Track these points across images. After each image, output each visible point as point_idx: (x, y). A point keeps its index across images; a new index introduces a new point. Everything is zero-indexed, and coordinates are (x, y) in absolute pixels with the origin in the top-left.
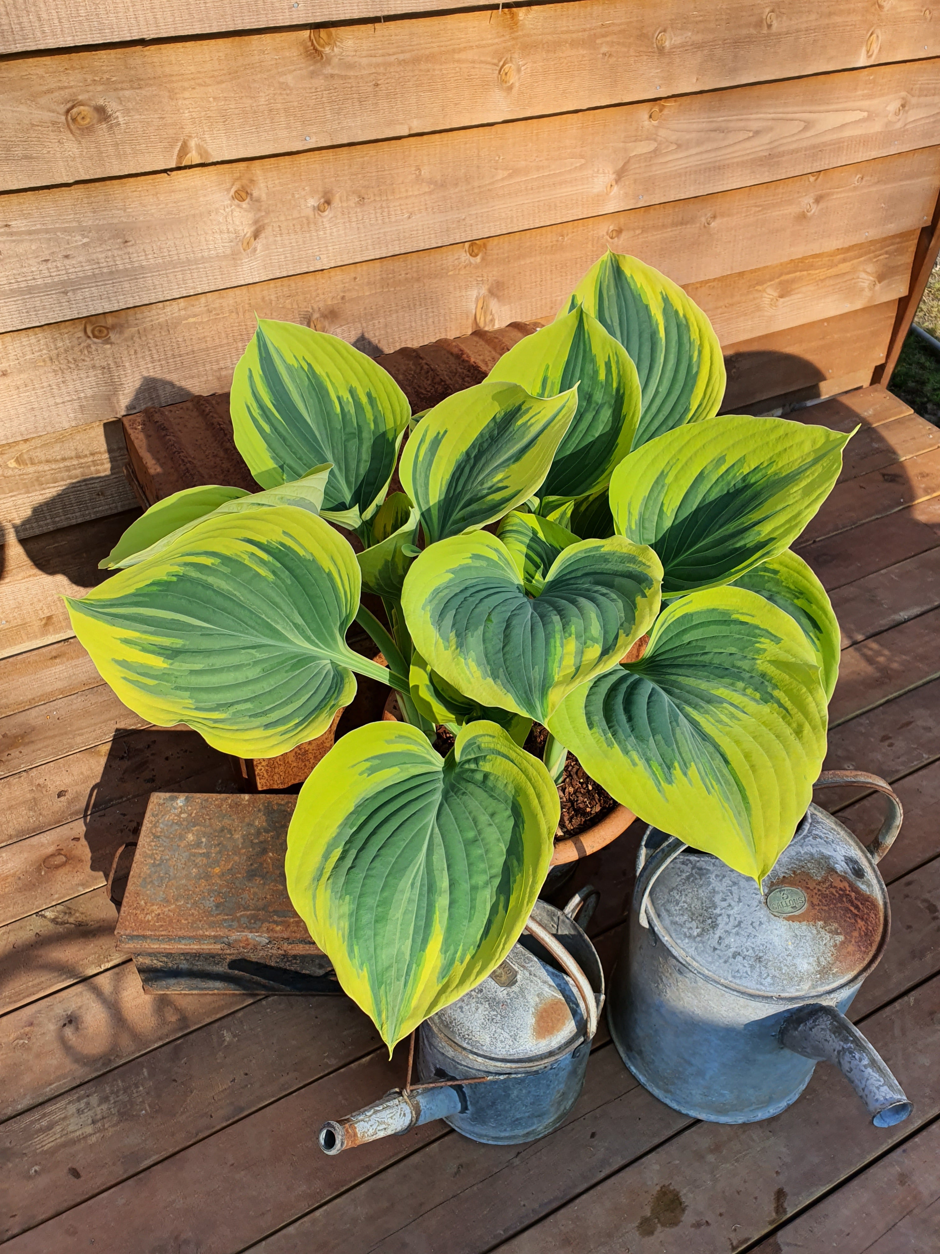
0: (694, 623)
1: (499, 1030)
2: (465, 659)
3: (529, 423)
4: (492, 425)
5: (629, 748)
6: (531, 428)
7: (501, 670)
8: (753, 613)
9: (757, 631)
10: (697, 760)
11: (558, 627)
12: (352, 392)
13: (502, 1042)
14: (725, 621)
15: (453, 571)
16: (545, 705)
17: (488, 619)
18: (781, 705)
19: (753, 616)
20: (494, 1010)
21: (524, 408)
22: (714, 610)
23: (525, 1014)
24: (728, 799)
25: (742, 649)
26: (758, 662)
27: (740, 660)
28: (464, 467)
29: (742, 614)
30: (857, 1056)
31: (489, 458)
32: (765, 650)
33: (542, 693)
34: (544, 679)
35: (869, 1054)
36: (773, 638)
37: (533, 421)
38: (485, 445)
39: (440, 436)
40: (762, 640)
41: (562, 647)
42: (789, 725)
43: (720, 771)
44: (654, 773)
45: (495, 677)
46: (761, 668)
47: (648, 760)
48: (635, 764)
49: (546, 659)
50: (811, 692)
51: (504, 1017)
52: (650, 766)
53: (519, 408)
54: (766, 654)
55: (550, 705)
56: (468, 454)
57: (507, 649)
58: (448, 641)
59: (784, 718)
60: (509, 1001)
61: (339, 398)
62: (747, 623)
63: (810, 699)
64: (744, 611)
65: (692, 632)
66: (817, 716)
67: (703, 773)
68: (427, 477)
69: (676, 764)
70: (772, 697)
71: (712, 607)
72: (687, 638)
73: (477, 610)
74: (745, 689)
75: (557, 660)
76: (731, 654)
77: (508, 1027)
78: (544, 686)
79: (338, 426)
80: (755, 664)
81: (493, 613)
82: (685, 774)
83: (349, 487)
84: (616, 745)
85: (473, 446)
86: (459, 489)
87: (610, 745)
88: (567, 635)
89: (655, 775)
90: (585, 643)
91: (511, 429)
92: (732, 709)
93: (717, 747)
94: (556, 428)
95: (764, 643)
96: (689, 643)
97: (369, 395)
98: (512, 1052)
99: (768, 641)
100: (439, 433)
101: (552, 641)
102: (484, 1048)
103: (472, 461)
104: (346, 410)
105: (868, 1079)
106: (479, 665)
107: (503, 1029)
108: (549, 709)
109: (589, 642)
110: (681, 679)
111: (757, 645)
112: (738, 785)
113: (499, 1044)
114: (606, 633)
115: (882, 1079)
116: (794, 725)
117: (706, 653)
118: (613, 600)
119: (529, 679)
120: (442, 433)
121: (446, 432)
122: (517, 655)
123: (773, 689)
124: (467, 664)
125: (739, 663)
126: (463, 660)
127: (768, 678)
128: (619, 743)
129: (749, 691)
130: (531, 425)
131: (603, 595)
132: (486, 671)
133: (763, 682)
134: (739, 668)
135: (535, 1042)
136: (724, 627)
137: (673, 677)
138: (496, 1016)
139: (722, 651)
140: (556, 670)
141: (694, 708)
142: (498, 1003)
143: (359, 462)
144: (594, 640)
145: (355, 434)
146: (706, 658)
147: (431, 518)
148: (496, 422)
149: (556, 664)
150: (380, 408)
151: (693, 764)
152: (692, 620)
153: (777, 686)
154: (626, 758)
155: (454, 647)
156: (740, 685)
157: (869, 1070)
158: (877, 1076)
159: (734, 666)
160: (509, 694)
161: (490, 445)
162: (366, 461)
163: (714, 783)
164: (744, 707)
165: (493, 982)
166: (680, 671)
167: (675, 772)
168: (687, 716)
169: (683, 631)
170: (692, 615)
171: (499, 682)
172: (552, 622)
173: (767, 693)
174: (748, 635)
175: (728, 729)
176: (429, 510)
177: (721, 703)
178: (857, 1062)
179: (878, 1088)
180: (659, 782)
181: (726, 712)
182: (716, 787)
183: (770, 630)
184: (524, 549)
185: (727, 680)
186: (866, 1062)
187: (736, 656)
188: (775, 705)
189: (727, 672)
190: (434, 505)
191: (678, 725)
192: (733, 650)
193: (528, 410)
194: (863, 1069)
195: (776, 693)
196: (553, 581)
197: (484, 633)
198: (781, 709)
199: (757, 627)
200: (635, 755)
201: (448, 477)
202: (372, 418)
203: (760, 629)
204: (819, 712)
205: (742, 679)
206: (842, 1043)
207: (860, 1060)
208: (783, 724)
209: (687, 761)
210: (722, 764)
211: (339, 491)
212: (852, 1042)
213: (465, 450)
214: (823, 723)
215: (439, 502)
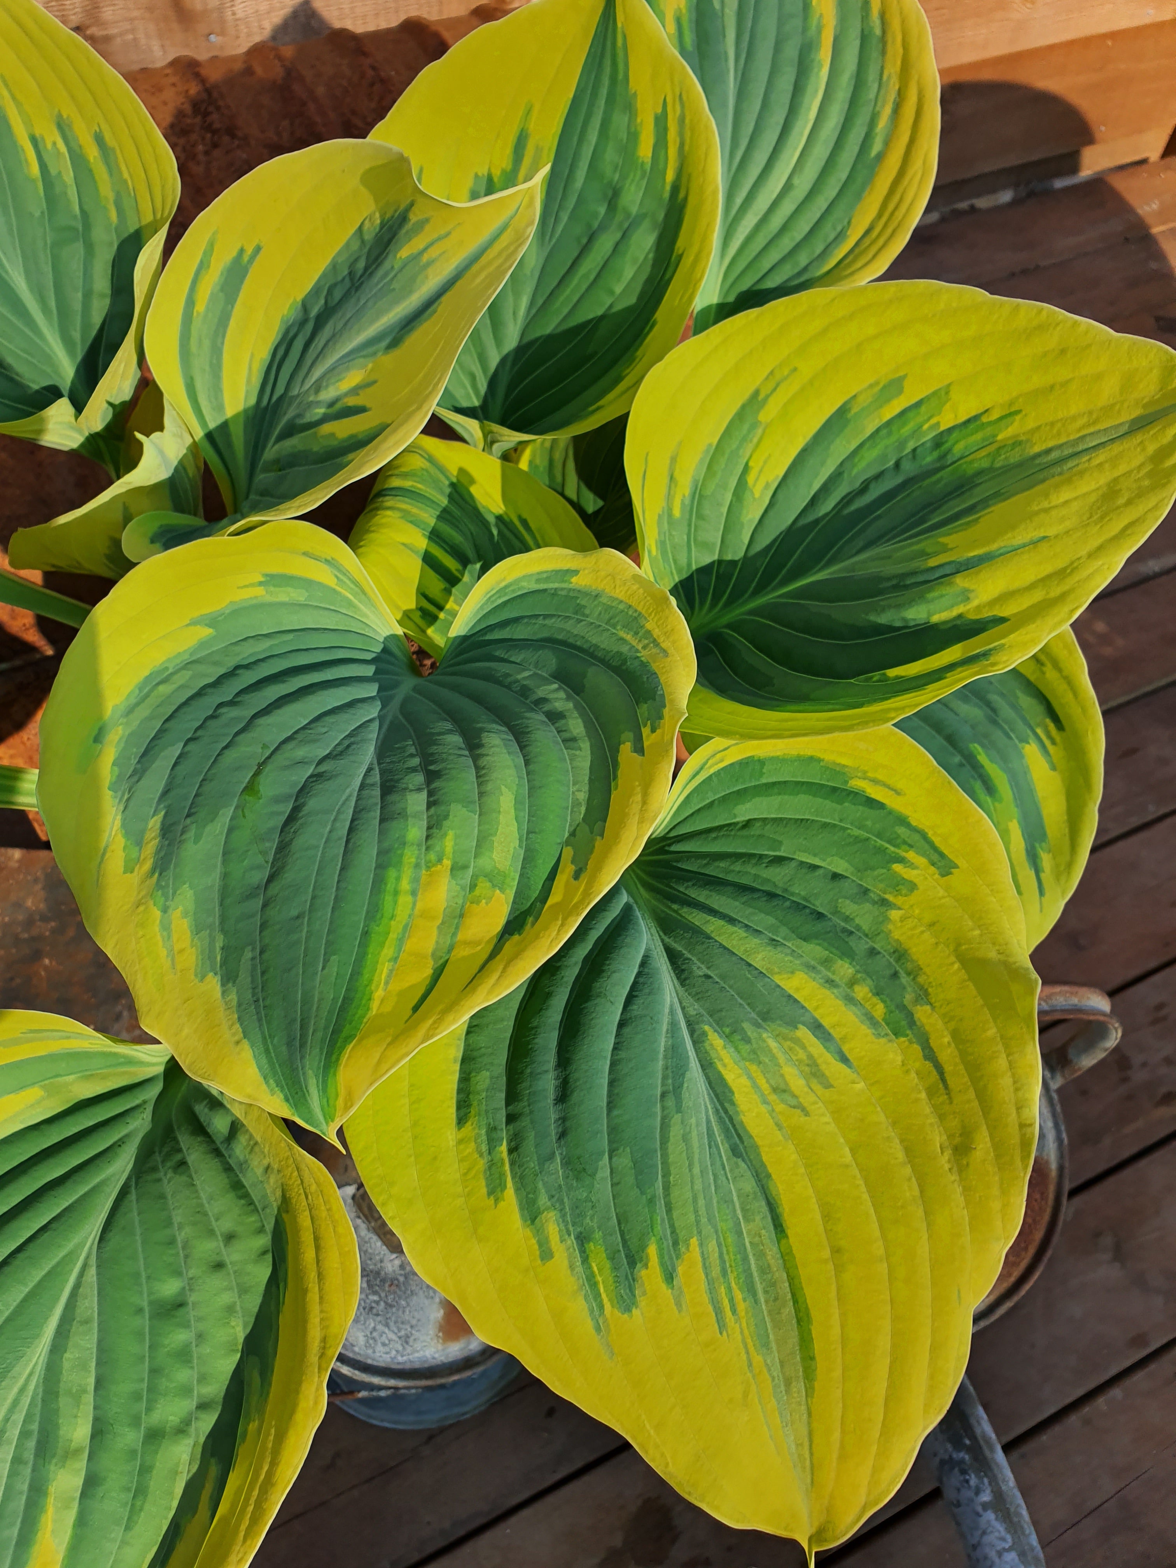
0: (764, 781)
1: (380, 1327)
2: (165, 910)
3: (425, 258)
4: (356, 246)
5: (543, 1200)
6: (430, 271)
7: (248, 954)
8: (899, 786)
9: (901, 831)
10: (708, 1229)
11: (415, 831)
12: (63, 127)
13: (384, 1344)
14: (834, 789)
15: (212, 621)
16: (331, 1090)
17: (250, 788)
18: (930, 1055)
19: (898, 793)
20: (375, 1293)
21: (413, 218)
22: (811, 759)
23: (427, 1302)
24: (766, 1345)
25: (863, 869)
26: (894, 914)
27: (853, 899)
28: (295, 336)
29: (875, 781)
30: (973, 1481)
31: (340, 325)
32: (912, 887)
33: (329, 1054)
34: (343, 1009)
35: (994, 1481)
36: (935, 857)
37: (432, 253)
38: (338, 294)
39: (246, 258)
40: (911, 855)
41: (414, 893)
42: (942, 1117)
43: (760, 1255)
44: (591, 1279)
45: (228, 977)
46: (896, 935)
47: (582, 1239)
48: (546, 1254)
49: (366, 933)
50: (1007, 1046)
51: (391, 1306)
52: (585, 1260)
53: (403, 218)
54: (914, 898)
55: (342, 1092)
56: (305, 307)
57: (274, 888)
58: (139, 843)
59: (931, 1093)
60: (402, 1279)
61: (34, 141)
62: (880, 806)
63: (1002, 1062)
64: (880, 777)
65: (757, 800)
66: (1012, 1118)
67: (716, 1272)
68: (217, 351)
69: (652, 1250)
70: (912, 1022)
71: (810, 753)
72: (744, 812)
73: (231, 756)
74: (852, 983)
75: (393, 936)
76: (836, 876)
77: (396, 1322)
78: (336, 1032)
79: (36, 205)
80: (887, 919)
81: (268, 768)
82: (670, 1277)
83: (70, 351)
84: (510, 1192)
85: (316, 291)
86: (280, 390)
87: (495, 1189)
88: (432, 856)
89: (594, 1285)
90: (473, 887)
91: (387, 265)
92: (815, 1046)
93: (761, 1177)
94: (478, 280)
95: (912, 866)
96: (748, 824)
97: (99, 139)
98: (400, 1359)
99: (921, 861)
100: (242, 251)
101: (392, 873)
102: (356, 1349)
103: (310, 326)
104: (53, 172)
105: (984, 1533)
106: (197, 929)
107: (387, 1325)
108: (340, 1102)
109: (483, 886)
110: (713, 926)
111: (897, 867)
112: (795, 1302)
113: (379, 1348)
114: (529, 859)
115: (1009, 1538)
116: (954, 1123)
117: (779, 860)
118: (570, 741)
119: (306, 1001)
120: (249, 251)
121: (258, 249)
122: (294, 913)
123: (917, 1000)
124: (166, 927)
125: (849, 907)
126: (157, 913)
127: (909, 966)
128: (521, 1183)
129: (862, 991)
130: (429, 264)
131: (554, 717)
132: (211, 949)
133: (895, 975)
134: (847, 919)
135: (440, 1347)
136: (828, 804)
137: (697, 918)
138: (377, 1303)
139: (816, 861)
140: (384, 969)
141: (728, 1037)
142: (383, 1281)
143: (88, 295)
144: (495, 879)
145: (76, 230)
146: (777, 876)
147: (229, 445)
148: (363, 242)
149: (388, 952)
150: (126, 175)
151: (694, 1241)
152: (762, 774)
153: (927, 993)
154: (528, 1232)
155: (148, 865)
156: (844, 969)
157: (990, 1516)
158: (1002, 1529)
159: (836, 912)
160: (246, 1044)
161: (346, 296)
162: (102, 296)
163: (738, 1295)
164: (844, 1039)
165: (379, 1243)
166: (717, 901)
167: (643, 1272)
168: (707, 1065)
169: (738, 792)
170: (762, 762)
171: (233, 997)
172: (402, 814)
173: (902, 1007)
174: (879, 835)
175: (798, 1118)
176: (224, 427)
177: (793, 1024)
178: (970, 1494)
179: (1000, 1554)
180: (601, 1307)
181: (802, 1055)
182: (741, 1306)
183: (930, 834)
184: (422, 543)
185: (814, 950)
186: (986, 1497)
187: (846, 884)
188: (917, 1048)
189: (819, 926)
190: (236, 416)
191: (679, 1110)
192: (840, 866)
193: (422, 224)
194: (979, 1509)
195: (922, 1013)
196: (464, 639)
197: (230, 830)
198: (929, 1065)
199: (903, 821)
200: (552, 1227)
201: (264, 354)
202: (111, 196)
203: (908, 825)
204: (1019, 1109)
205: (848, 954)
206: (949, 1446)
207: (978, 1492)
208: (928, 1110)
209: (682, 1235)
210: (768, 1233)
211: (49, 359)
212: (969, 1449)
213: (300, 297)
214: (1025, 1144)
215: (246, 411)
